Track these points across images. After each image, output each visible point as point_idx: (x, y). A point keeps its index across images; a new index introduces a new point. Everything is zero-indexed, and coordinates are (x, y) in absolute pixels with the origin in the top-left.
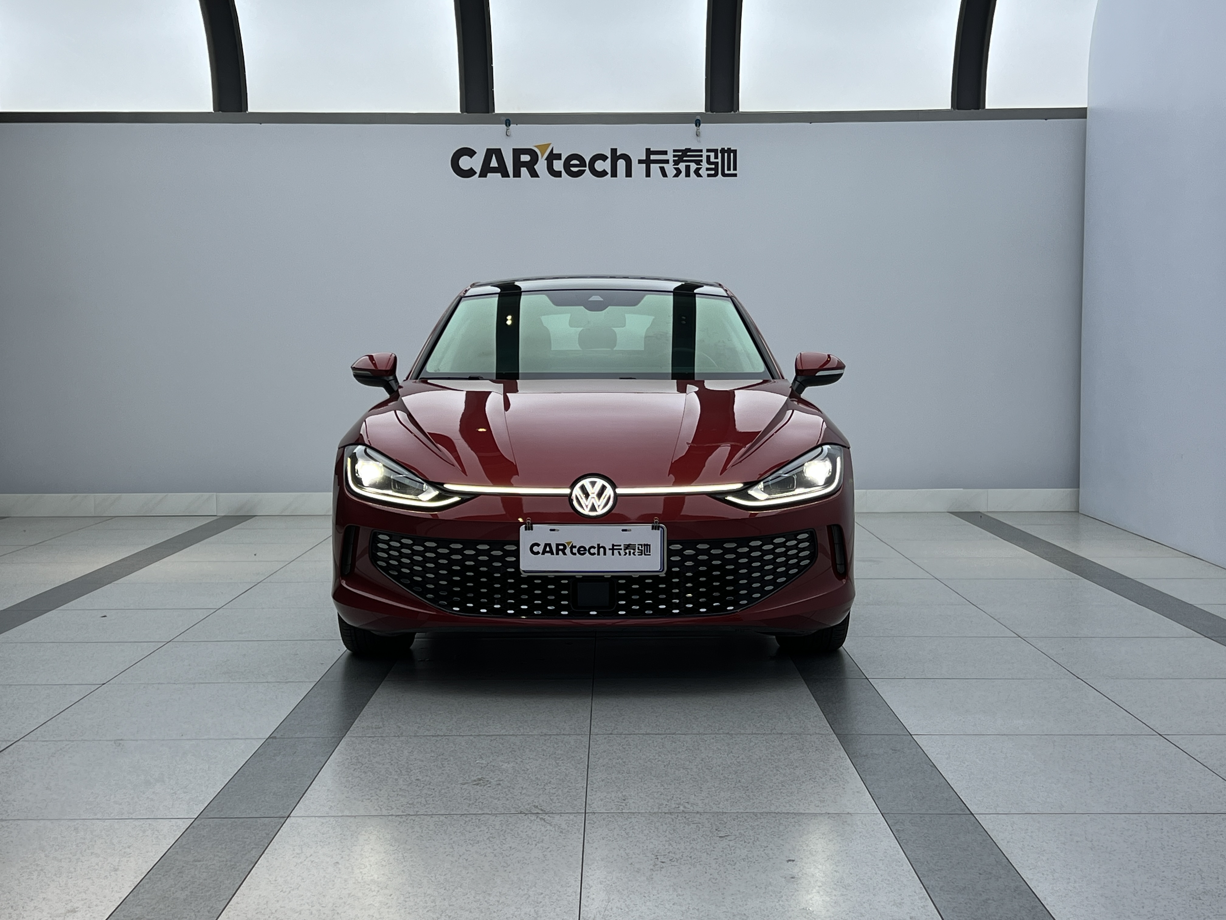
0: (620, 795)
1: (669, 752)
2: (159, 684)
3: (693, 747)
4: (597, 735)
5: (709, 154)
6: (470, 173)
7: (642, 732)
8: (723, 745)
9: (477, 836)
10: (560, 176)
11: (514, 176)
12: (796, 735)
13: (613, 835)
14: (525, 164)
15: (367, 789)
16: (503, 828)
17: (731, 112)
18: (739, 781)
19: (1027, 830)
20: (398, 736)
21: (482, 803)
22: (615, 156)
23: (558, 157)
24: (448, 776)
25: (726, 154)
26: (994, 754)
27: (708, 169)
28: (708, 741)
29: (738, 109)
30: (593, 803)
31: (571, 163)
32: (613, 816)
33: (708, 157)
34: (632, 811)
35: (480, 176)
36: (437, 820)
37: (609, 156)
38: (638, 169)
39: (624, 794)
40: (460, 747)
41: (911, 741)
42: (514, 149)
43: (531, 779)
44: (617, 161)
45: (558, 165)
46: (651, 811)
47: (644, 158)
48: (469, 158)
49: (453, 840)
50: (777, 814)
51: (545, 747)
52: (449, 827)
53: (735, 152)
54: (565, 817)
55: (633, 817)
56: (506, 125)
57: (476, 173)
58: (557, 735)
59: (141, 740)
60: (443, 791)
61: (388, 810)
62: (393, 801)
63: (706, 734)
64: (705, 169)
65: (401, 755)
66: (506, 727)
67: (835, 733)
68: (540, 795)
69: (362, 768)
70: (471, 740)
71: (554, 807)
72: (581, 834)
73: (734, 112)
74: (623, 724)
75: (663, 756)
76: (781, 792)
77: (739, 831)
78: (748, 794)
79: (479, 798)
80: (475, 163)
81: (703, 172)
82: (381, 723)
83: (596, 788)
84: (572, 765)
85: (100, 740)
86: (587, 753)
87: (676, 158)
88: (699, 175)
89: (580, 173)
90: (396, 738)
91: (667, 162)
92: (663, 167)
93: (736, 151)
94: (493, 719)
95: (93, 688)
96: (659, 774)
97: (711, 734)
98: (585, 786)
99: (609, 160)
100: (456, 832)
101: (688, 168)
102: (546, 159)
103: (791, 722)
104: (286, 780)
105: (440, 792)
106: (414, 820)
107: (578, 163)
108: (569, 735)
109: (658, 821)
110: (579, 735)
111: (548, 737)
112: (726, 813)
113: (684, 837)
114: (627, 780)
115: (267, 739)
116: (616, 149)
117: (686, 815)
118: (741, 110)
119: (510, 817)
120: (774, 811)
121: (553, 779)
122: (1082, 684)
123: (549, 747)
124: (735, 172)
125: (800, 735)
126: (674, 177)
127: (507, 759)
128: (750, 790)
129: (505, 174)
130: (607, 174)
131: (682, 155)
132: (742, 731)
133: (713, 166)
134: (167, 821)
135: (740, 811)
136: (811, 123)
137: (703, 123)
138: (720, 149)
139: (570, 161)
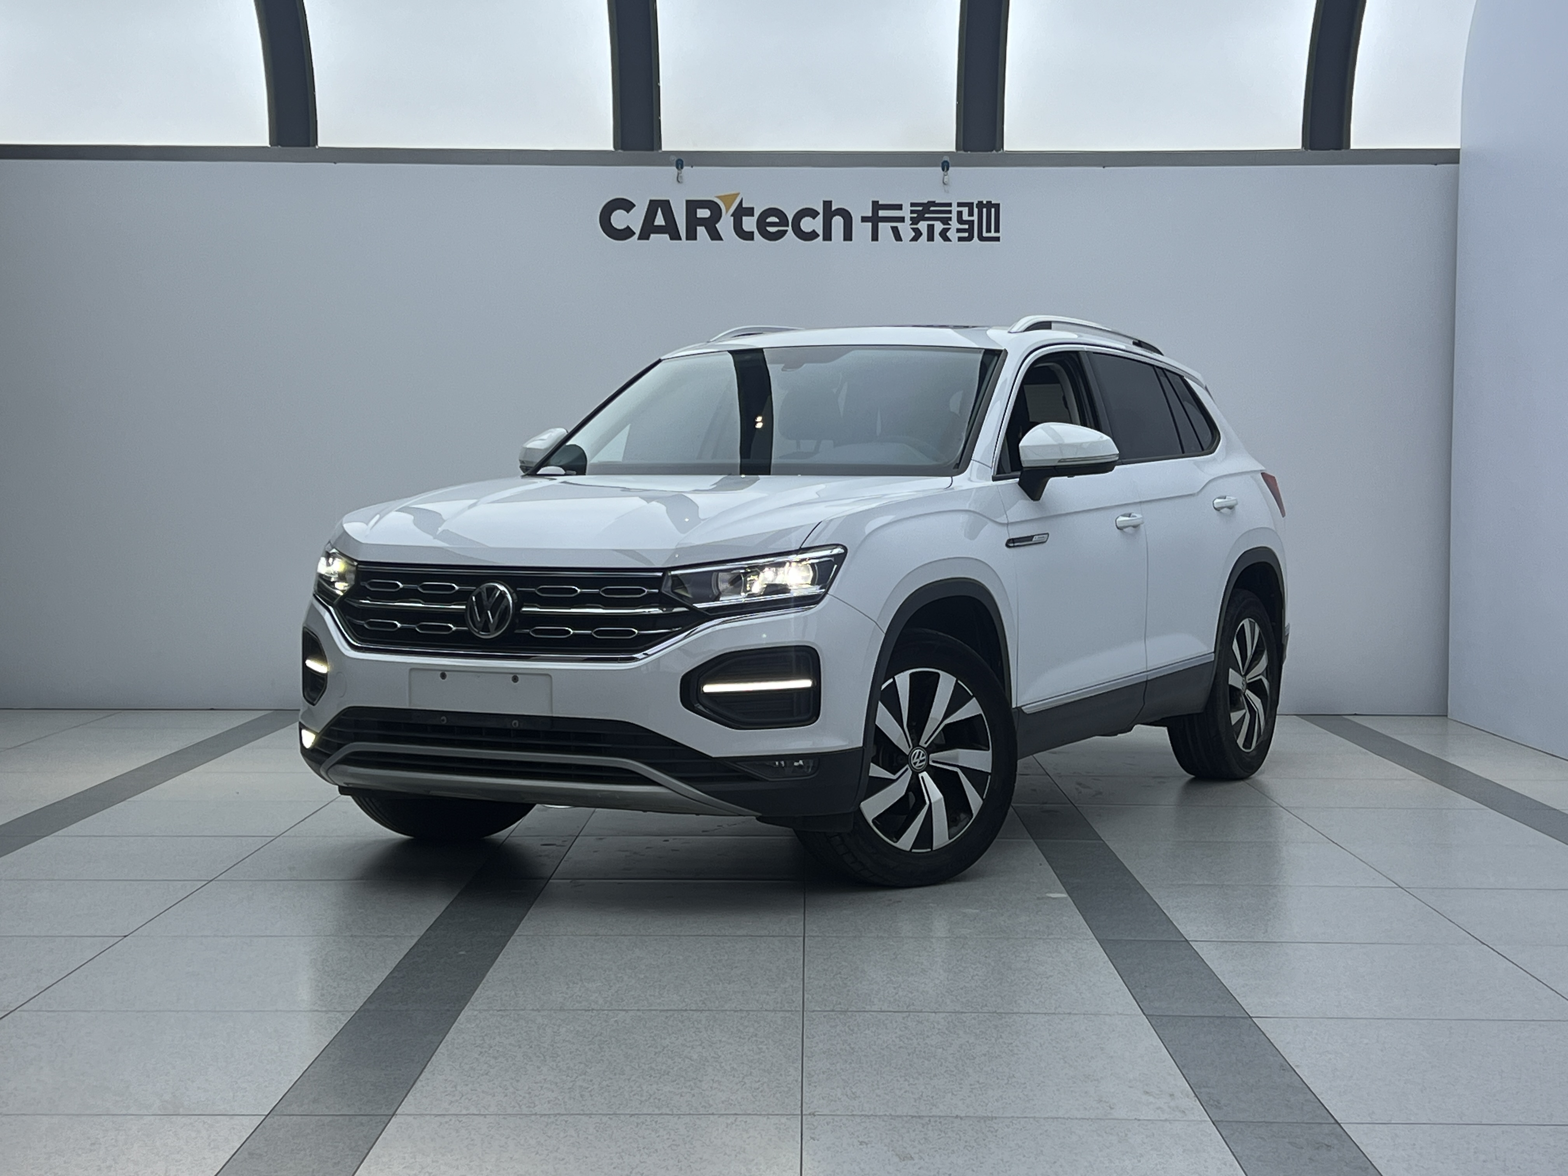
0: (849, 1093)
1: (914, 1036)
2: (202, 936)
3: (947, 1029)
4: (814, 1011)
5: (960, 209)
6: (627, 233)
7: (875, 1008)
8: (989, 1027)
9: (654, 1143)
10: (752, 239)
11: (687, 239)
12: (1091, 1016)
13: (842, 1145)
14: (703, 222)
15: (500, 1079)
16: (690, 1133)
17: (992, 150)
18: (1013, 1076)
19: (1414, 1144)
20: (538, 1010)
21: (659, 1099)
22: (829, 212)
23: (750, 212)
24: (610, 1063)
25: (985, 210)
26: (1367, 1044)
27: (959, 231)
28: (968, 1022)
30: (812, 1102)
31: (769, 220)
32: (841, 1120)
33: (960, 214)
34: (866, 1113)
35: (639, 238)
36: (598, 1121)
37: (821, 211)
38: (860, 230)
39: (854, 1091)
40: (623, 1025)
41: (1250, 1025)
42: (688, 202)
43: (725, 1070)
44: (832, 219)
45: (749, 224)
46: (893, 1113)
47: (870, 215)
48: (625, 212)
49: (622, 1147)
50: (1067, 1119)
51: (741, 1028)
52: (615, 1131)
53: (997, 206)
54: (774, 1120)
55: (868, 1120)
56: (677, 168)
57: (634, 233)
58: (758, 1011)
59: (182, 1011)
60: (604, 1083)
61: (529, 1107)
62: (536, 1096)
63: (965, 1013)
64: (955, 231)
65: (543, 1035)
66: (686, 1000)
67: (1144, 1014)
68: (738, 1090)
69: (491, 1052)
70: (640, 1016)
71: (759, 1106)
72: (797, 1142)
73: (997, 151)
74: (848, 998)
75: (906, 1041)
76: (1072, 1091)
77: (1015, 1142)
78: (1026, 1093)
79: (655, 1093)
80: (635, 220)
81: (952, 234)
82: (513, 993)
83: (815, 1082)
84: (781, 1051)
85: (127, 1011)
86: (801, 1036)
87: (915, 215)
88: (946, 239)
89: (780, 235)
90: (535, 1013)
91: (902, 220)
92: (896, 228)
93: (999, 205)
94: (667, 988)
95: (112, 941)
96: (901, 1065)
97: (971, 1012)
98: (800, 1080)
99: (820, 217)
100: (625, 1138)
101: (931, 228)
102: (732, 215)
103: (1083, 998)
104: (387, 1066)
105: (600, 1084)
106: (566, 1122)
107: (777, 220)
108: (774, 1011)
109: (903, 1127)
110: (789, 1011)
111: (745, 1014)
112: (996, 1118)
113: (940, 1149)
114: (858, 1072)
115: (356, 1012)
116: (831, 202)
117: (942, 1120)
118: (1006, 148)
119: (698, 1118)
120: (1062, 1116)
121: (754, 1069)
122: (1489, 952)
123: (747, 1027)
124: (996, 235)
125: (1096, 1015)
126: (912, 240)
127: (690, 1041)
128: (1029, 1088)
129: (675, 236)
130: (818, 235)
131: (923, 210)
132: (1016, 1010)
133: (966, 227)
134: (228, 1118)
135: (1016, 1115)
136: (1104, 167)
137: (953, 166)
138: (975, 203)
139: (767, 218)
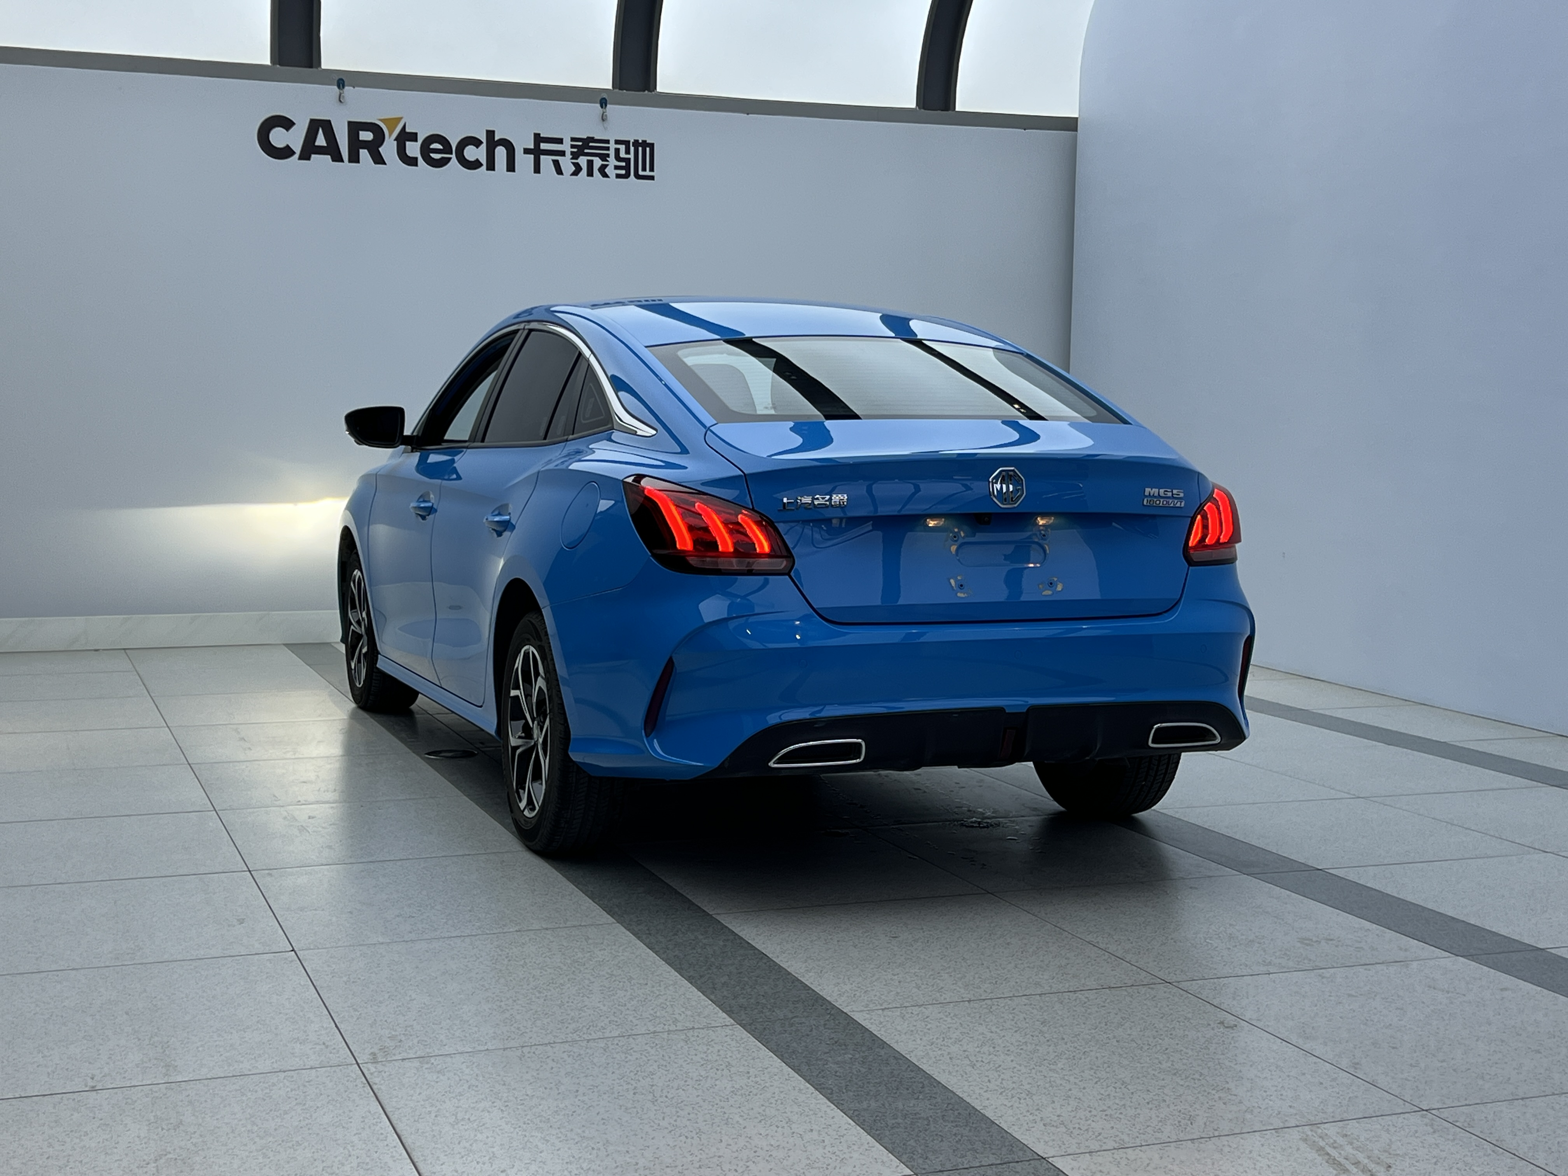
5: (618, 146)
6: (285, 153)
10: (416, 165)
11: (350, 161)
14: (365, 145)
17: (644, 91)
22: (492, 142)
23: (413, 137)
25: (640, 149)
27: (616, 168)
29: (656, 88)
31: (432, 147)
33: (617, 151)
35: (300, 158)
37: (484, 140)
38: (525, 162)
42: (350, 123)
44: (495, 149)
45: (413, 149)
47: (532, 147)
48: (284, 131)
53: (652, 146)
56: (339, 87)
57: (293, 153)
64: (613, 167)
73: (650, 91)
80: (295, 139)
81: (609, 170)
87: (575, 150)
88: (605, 175)
89: (443, 162)
91: (562, 153)
92: (558, 161)
93: (653, 144)
99: (483, 147)
101: (590, 164)
102: (395, 140)
107: (441, 147)
116: (494, 132)
118: (659, 89)
124: (651, 174)
126: (572, 174)
129: (338, 158)
130: (481, 165)
131: (583, 146)
133: (623, 164)
136: (748, 114)
137: (611, 104)
138: (632, 141)
139: (430, 145)
